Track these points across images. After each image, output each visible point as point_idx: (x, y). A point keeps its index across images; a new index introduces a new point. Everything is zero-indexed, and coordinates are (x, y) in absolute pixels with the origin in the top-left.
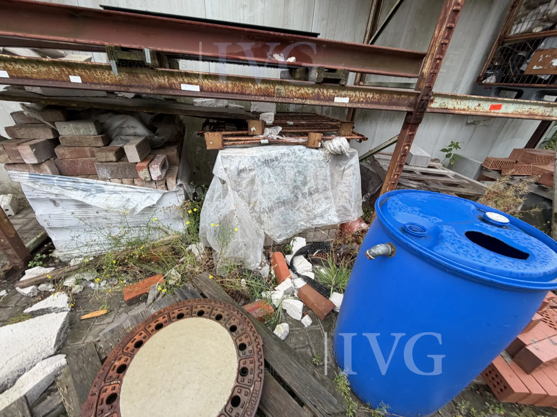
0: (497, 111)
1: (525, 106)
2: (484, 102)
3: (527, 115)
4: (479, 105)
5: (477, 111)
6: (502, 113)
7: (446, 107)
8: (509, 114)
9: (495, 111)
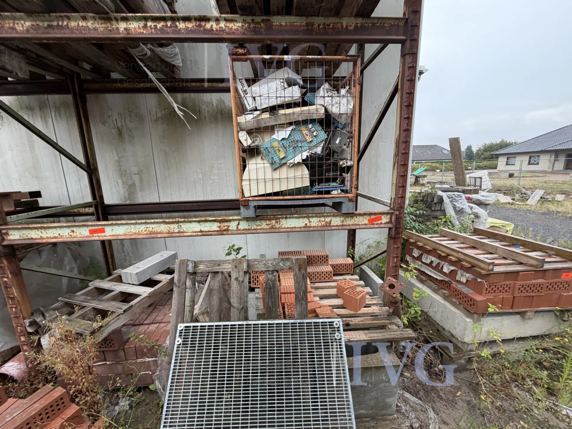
0: (103, 234)
1: (138, 226)
2: (78, 228)
3: (147, 234)
4: (73, 231)
5: (74, 237)
6: (110, 236)
7: (30, 237)
8: (120, 235)
9: (99, 234)
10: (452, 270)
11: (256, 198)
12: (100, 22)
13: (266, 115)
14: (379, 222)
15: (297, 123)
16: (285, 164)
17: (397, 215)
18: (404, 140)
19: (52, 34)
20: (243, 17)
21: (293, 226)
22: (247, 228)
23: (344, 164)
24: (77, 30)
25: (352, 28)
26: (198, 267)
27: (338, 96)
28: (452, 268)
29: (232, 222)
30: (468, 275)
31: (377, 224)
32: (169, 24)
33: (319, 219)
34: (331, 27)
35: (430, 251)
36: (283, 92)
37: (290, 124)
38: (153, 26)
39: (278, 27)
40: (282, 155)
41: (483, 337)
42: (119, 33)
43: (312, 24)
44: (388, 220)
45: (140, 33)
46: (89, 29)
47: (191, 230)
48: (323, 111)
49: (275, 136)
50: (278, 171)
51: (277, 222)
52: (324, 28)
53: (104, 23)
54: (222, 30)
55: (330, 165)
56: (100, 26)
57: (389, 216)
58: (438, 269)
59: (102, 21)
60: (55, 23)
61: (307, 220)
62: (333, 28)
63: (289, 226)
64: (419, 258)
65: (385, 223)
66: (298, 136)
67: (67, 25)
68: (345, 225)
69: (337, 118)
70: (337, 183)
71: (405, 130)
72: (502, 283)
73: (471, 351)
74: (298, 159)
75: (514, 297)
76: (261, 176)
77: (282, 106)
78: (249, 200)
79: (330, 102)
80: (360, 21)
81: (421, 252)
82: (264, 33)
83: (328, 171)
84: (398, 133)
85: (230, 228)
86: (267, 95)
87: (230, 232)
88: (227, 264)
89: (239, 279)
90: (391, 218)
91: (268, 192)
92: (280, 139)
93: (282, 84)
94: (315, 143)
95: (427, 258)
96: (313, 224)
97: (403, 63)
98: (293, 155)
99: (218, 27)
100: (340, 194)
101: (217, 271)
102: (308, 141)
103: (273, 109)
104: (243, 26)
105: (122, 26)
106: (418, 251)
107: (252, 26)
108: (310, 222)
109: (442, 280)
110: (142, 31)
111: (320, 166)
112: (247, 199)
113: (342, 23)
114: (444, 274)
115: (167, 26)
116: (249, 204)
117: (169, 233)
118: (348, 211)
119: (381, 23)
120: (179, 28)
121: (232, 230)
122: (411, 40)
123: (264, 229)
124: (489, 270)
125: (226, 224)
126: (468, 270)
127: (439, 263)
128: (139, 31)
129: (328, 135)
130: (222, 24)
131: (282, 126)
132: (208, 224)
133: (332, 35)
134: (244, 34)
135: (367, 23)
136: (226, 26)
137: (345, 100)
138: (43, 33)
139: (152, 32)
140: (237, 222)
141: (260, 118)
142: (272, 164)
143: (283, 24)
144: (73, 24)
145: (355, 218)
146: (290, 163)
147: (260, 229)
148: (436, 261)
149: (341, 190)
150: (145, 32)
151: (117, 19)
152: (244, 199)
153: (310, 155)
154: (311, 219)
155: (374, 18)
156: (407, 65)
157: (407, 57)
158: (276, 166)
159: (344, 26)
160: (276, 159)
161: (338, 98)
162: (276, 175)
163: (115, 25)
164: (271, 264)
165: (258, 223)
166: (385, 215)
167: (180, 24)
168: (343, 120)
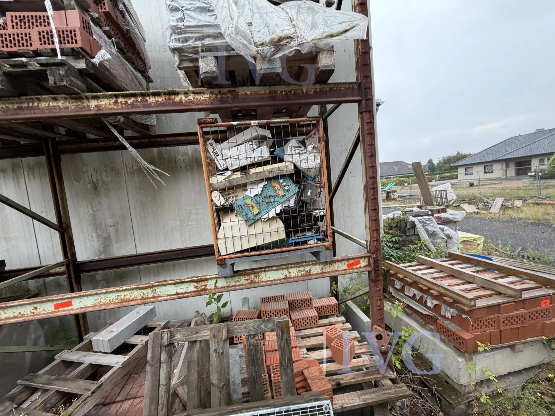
0: (70, 308)
1: (108, 295)
2: (41, 304)
3: (118, 302)
4: (36, 308)
5: (37, 315)
6: (78, 309)
8: (89, 307)
9: (66, 308)
10: (435, 305)
11: (233, 256)
12: (71, 101)
13: (238, 175)
14: (358, 266)
15: (268, 179)
16: (260, 219)
17: (374, 258)
18: (372, 187)
19: (22, 114)
20: (210, 90)
21: (273, 279)
22: (225, 285)
23: (317, 214)
24: (47, 109)
25: (312, 93)
26: (174, 336)
27: (305, 153)
28: (436, 302)
29: (210, 281)
30: (452, 310)
31: (356, 268)
32: (139, 99)
33: (298, 269)
34: (293, 93)
35: (411, 283)
36: (252, 153)
37: (262, 180)
38: (123, 102)
39: (243, 96)
40: (256, 211)
41: (479, 377)
42: (90, 110)
43: (275, 92)
44: (367, 263)
45: (111, 109)
46: (60, 108)
47: (166, 294)
48: (292, 167)
49: (248, 193)
50: (253, 226)
51: (256, 276)
52: (286, 94)
53: (75, 102)
54: (191, 102)
55: (304, 216)
56: (71, 104)
57: (367, 260)
58: (422, 302)
59: (73, 101)
60: (25, 105)
61: (286, 271)
62: (295, 94)
63: (269, 279)
64: (402, 290)
65: (364, 267)
66: (270, 192)
67: (38, 106)
68: (325, 273)
69: (306, 172)
70: (312, 232)
71: (371, 178)
72: (487, 317)
73: (469, 393)
74: (272, 214)
75: (500, 331)
76: (236, 234)
77: (252, 165)
78: (225, 259)
79: (298, 158)
80: (318, 86)
81: (403, 284)
82: (231, 101)
83: (303, 222)
84: (365, 180)
85: (208, 287)
86: (237, 157)
87: (207, 292)
88: (205, 331)
89: (218, 351)
90: (369, 261)
91: (244, 248)
92: (253, 196)
93: (251, 146)
94: (287, 197)
95: (409, 290)
96: (293, 275)
97: (362, 119)
98: (267, 210)
99: (187, 99)
100: (316, 243)
101: (195, 339)
102: (280, 195)
103: (243, 169)
104: (210, 97)
105: (93, 103)
106: (400, 283)
107: (219, 96)
108: (290, 273)
109: (428, 315)
110: (113, 106)
111: (295, 218)
112: (224, 257)
113: (302, 90)
114: (429, 308)
115: (137, 101)
116: (226, 262)
117: (142, 299)
118: (326, 259)
119: (337, 88)
120: (149, 102)
121: (210, 289)
122: (366, 100)
123: (243, 285)
124: (471, 307)
125: (203, 283)
126: (451, 305)
127: (422, 296)
128: (110, 107)
129: (299, 188)
130: (191, 97)
131: (254, 183)
132: (184, 286)
133: (294, 100)
134: (212, 103)
135: (326, 88)
136: (194, 98)
137: (312, 155)
138: (12, 114)
139: (122, 107)
140: (214, 281)
141: (232, 178)
142: (247, 221)
143: (248, 93)
144: (43, 105)
145: (334, 264)
146: (265, 218)
147: (239, 285)
148: (419, 294)
149: (317, 239)
150: (115, 107)
151: (87, 98)
152: (220, 257)
153: (283, 209)
154: (290, 270)
155: (330, 84)
156: (365, 121)
157: (364, 114)
158: (251, 222)
159: (305, 92)
160: (250, 215)
161: (305, 155)
162: (252, 231)
163: (86, 103)
164: (253, 327)
165: (237, 279)
166: (363, 259)
167: (150, 99)
168: (312, 174)
